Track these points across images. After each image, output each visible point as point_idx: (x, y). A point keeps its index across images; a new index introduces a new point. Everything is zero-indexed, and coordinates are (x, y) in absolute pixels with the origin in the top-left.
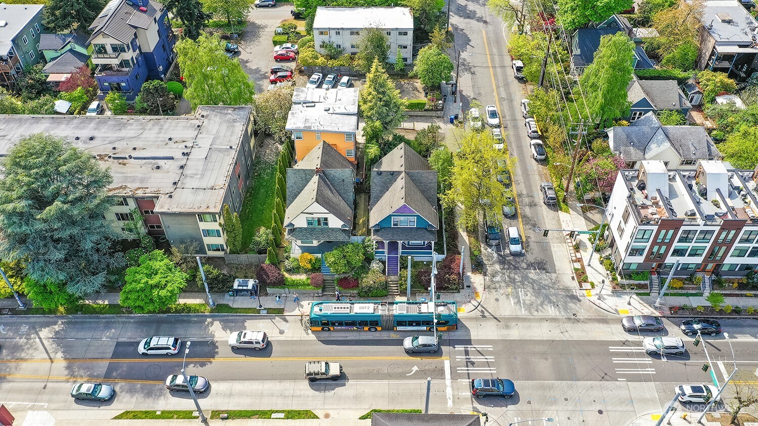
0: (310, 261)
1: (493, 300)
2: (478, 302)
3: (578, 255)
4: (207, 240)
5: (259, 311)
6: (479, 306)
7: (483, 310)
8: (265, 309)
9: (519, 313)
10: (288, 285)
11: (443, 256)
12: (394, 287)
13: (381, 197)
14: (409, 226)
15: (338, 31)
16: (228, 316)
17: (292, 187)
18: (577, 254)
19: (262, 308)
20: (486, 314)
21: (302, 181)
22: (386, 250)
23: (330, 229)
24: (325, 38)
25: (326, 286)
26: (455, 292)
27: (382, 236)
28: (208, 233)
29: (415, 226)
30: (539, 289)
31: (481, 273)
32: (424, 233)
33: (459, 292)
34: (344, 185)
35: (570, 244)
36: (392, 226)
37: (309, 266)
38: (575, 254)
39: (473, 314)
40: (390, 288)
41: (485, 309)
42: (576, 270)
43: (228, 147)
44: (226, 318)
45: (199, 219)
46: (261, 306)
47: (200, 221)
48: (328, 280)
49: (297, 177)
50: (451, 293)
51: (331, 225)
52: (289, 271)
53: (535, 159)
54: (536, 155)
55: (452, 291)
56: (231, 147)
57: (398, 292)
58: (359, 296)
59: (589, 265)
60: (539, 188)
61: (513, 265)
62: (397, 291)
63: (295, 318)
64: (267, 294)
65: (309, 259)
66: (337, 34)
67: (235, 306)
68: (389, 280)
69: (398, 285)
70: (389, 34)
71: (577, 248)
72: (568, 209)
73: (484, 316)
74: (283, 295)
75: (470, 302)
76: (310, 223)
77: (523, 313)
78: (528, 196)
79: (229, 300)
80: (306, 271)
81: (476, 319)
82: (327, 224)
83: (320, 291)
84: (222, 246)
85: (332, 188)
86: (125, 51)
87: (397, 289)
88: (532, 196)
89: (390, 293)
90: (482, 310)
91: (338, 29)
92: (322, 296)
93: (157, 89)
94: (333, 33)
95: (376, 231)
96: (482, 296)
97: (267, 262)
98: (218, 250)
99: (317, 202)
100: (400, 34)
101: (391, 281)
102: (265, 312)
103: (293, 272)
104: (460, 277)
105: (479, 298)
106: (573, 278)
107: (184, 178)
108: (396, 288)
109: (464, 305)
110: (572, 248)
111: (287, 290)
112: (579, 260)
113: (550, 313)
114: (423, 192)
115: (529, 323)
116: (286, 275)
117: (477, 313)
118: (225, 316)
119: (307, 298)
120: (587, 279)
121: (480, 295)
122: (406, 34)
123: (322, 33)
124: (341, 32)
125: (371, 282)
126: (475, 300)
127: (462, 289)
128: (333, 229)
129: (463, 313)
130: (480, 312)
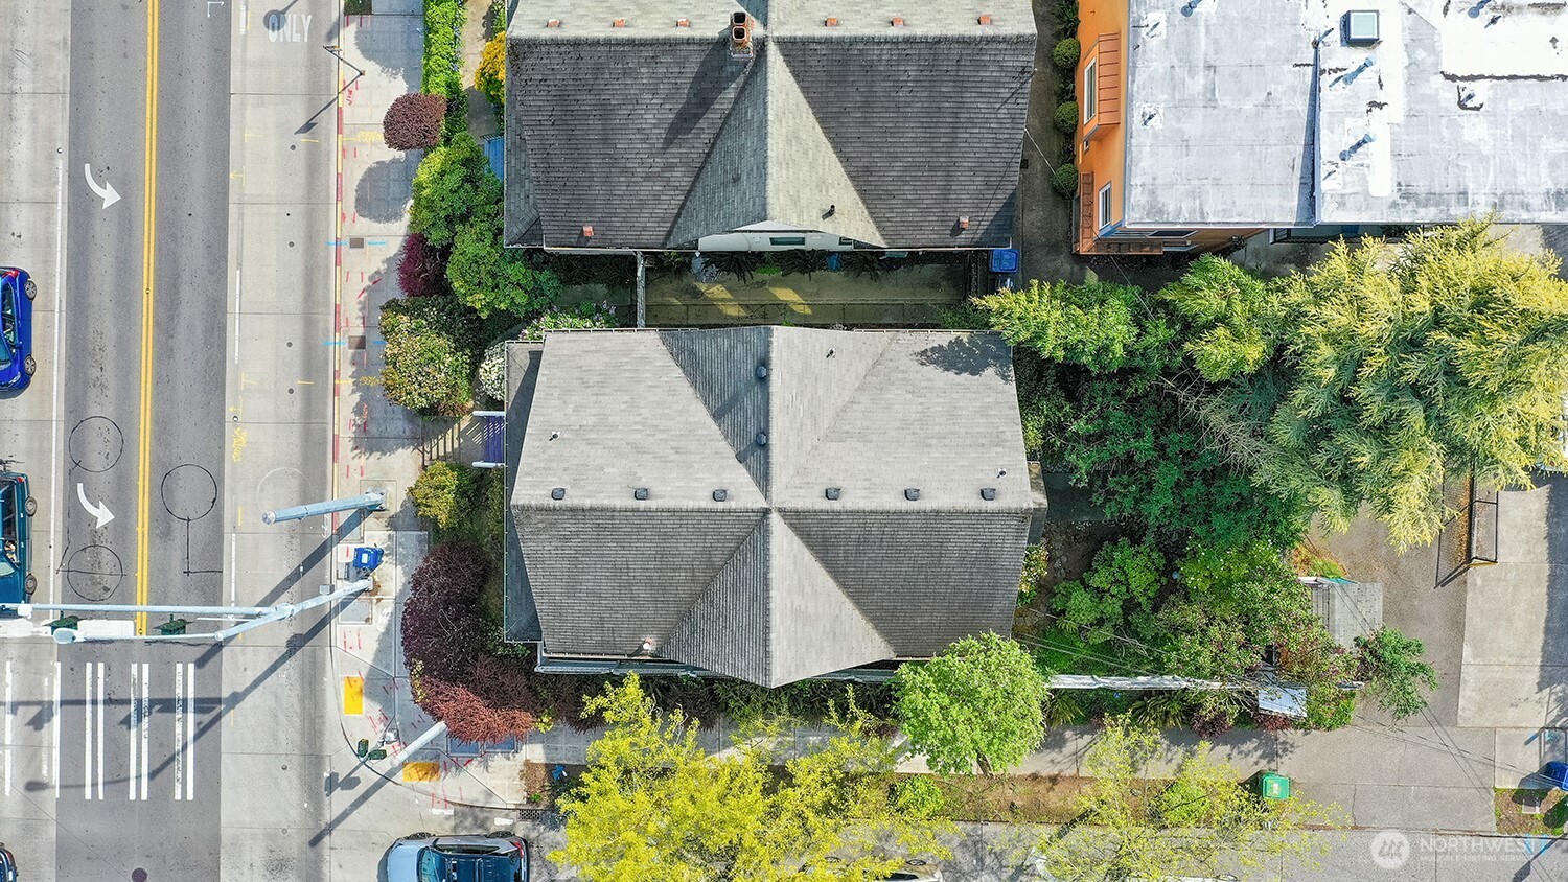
2: (396, 773)
6: (374, 777)
20: (340, 798)
39: (335, 744)
41: (364, 797)
73: (332, 784)
81: (313, 755)
90: (357, 781)
105: (409, 776)
117: (342, 761)
121: (429, 785)
129: (339, 709)
130: (351, 774)
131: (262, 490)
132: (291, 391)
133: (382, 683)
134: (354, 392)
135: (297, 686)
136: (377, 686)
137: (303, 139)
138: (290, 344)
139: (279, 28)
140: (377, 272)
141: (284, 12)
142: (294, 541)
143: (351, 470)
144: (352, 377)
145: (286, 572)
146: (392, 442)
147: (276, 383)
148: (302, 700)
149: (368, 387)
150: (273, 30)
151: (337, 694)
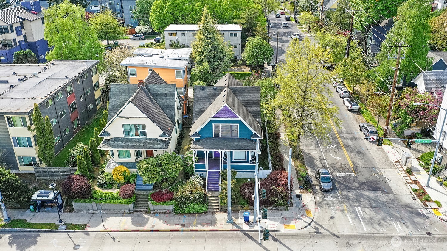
0: (124, 173)
1: (327, 218)
2: (310, 219)
3: (413, 178)
4: (19, 152)
5: (57, 227)
6: (313, 223)
7: (318, 226)
8: (65, 224)
9: (360, 231)
10: (96, 199)
11: (268, 172)
12: (214, 203)
13: (204, 111)
14: (231, 137)
15: (183, 33)
16: (20, 231)
17: (114, 102)
18: (411, 177)
19: (62, 224)
20: (321, 230)
21: (125, 95)
22: (207, 164)
23: (148, 139)
24: (174, 38)
25: (139, 202)
26: (283, 210)
27: (202, 145)
28: (18, 142)
29: (238, 137)
30: (377, 206)
31: (310, 192)
32: (247, 143)
33: (287, 209)
34: (166, 99)
35: (402, 169)
36: (214, 137)
37: (122, 179)
38: (410, 178)
39: (306, 231)
40: (209, 204)
41: (320, 225)
42: (415, 191)
43: (65, 78)
44: (18, 234)
45: (9, 124)
46: (61, 221)
47: (10, 126)
48: (142, 195)
49: (120, 92)
50: (278, 210)
51: (149, 135)
52: (101, 185)
53: (350, 110)
54: (350, 106)
55: (279, 208)
56: (67, 77)
57: (218, 209)
58: (175, 212)
59: (428, 186)
60: (358, 129)
61: (344, 185)
62: (218, 207)
63: (97, 234)
64: (72, 210)
65: (123, 171)
66: (182, 36)
67: (32, 221)
68: (209, 195)
69: (219, 201)
70: (222, 35)
71: (410, 172)
72: (391, 143)
73: (318, 233)
74: (90, 211)
75: (301, 219)
76: (127, 133)
77: (365, 229)
78: (347, 133)
79: (28, 216)
80: (120, 185)
81: (310, 236)
82: (144, 133)
83: (131, 206)
84: (34, 158)
85: (154, 101)
86: (8, 32)
87: (218, 206)
88: (352, 133)
89: (209, 210)
90: (315, 227)
91: (183, 31)
92: (134, 212)
93: (26, 56)
94: (179, 34)
95: (197, 141)
96: (314, 212)
97: (77, 173)
98: (30, 164)
99: (133, 103)
100: (231, 35)
101: (212, 197)
102: (64, 227)
103: (105, 188)
104: (288, 189)
105: (311, 216)
106: (414, 198)
107: (10, 93)
108: (217, 204)
109: (294, 222)
110: (404, 172)
111: (94, 204)
112: (416, 182)
113: (398, 231)
114: (246, 107)
115: (375, 242)
116: (97, 189)
117: (310, 230)
118: (17, 231)
119: (116, 215)
120: (430, 198)
121: (312, 212)
122: (235, 35)
123: (171, 35)
124: (185, 33)
125: (187, 192)
126: (307, 216)
127: (290, 206)
128: (150, 140)
129: (294, 230)
130: (313, 228)
131: (226, 247)
132: (195, 241)
133: (284, 220)
134: (197, 226)
135: (289, 239)
136: (286, 221)
137: (117, 240)
138: (181, 242)
139: (80, 246)
140: (163, 222)
141: (75, 245)
142: (243, 240)
143: (221, 226)
144: (193, 227)
145: (252, 242)
146: (213, 218)
147: (192, 245)
148: (293, 238)
149: (197, 223)
150: (80, 247)
151: (290, 230)
